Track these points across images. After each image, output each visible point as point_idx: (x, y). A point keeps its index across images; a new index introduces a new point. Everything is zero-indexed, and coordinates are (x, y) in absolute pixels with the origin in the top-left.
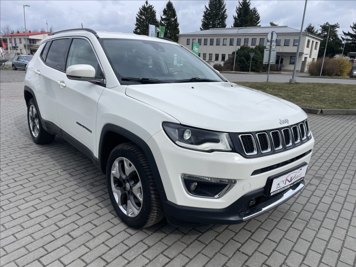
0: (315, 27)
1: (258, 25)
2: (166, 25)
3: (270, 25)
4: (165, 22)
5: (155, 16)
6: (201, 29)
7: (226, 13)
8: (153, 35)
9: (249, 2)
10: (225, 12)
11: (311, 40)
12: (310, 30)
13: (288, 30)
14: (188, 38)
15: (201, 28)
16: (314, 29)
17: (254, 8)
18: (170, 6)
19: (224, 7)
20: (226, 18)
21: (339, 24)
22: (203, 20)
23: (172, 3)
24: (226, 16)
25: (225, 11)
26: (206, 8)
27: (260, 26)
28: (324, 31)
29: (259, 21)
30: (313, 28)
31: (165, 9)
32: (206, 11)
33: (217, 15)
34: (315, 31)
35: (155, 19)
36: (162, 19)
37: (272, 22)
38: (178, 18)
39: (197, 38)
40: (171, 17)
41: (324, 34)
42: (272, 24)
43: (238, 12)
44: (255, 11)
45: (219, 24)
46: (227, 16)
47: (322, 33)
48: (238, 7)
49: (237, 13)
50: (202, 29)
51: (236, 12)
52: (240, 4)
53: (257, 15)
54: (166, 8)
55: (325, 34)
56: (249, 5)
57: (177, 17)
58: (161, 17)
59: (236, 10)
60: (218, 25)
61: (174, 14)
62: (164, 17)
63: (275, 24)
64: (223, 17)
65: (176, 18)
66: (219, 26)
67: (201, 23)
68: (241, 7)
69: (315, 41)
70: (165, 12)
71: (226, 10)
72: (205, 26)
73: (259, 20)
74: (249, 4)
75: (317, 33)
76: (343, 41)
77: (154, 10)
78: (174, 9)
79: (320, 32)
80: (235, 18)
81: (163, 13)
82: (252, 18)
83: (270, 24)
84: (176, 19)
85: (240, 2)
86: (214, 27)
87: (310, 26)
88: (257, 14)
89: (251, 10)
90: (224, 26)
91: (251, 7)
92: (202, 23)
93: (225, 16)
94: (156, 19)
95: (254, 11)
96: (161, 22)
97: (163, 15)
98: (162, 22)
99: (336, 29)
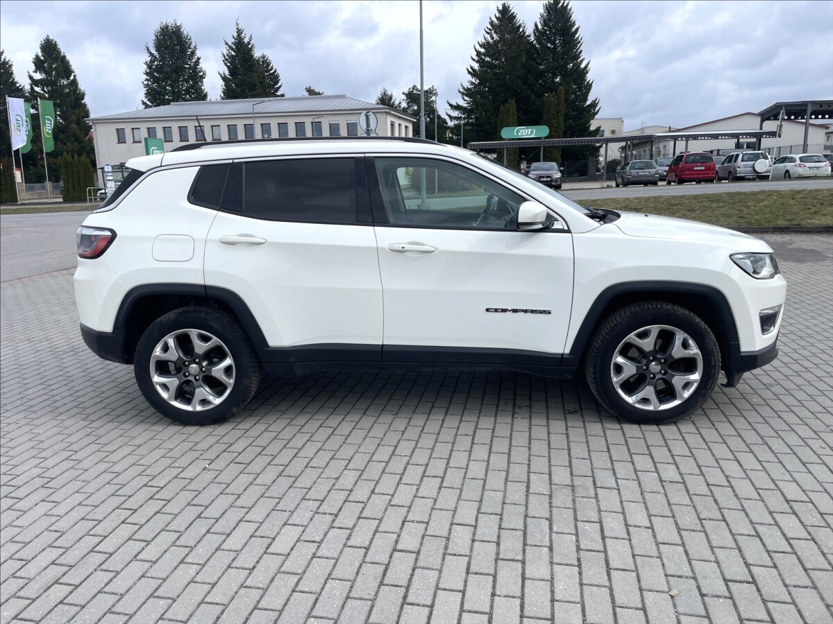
0: (393, 95)
1: (279, 93)
2: (47, 95)
3: (306, 94)
4: (43, 90)
5: (12, 73)
6: (144, 103)
7: (201, 65)
8: (20, 123)
9: (249, 43)
10: (198, 65)
11: (397, 122)
12: (386, 100)
13: (348, 104)
14: (120, 126)
15: (145, 100)
16: (393, 100)
17: (264, 57)
18: (49, 48)
19: (193, 53)
20: (202, 77)
21: (435, 87)
22: (146, 83)
23: (56, 42)
24: (201, 74)
25: (197, 62)
26: (151, 54)
27: (283, 95)
28: (410, 102)
29: (279, 84)
30: (391, 98)
31: (37, 57)
32: (152, 62)
33: (179, 70)
34: (397, 103)
35: (14, 83)
36: (34, 82)
37: (310, 87)
38: (77, 78)
39: (144, 127)
40: (59, 76)
41: (411, 108)
42: (311, 92)
43: (229, 64)
44: (266, 63)
45: (187, 91)
46: (204, 74)
47: (409, 107)
48: (225, 52)
49: (228, 67)
50: (148, 103)
51: (225, 64)
52: (230, 47)
53: (271, 72)
54: (40, 54)
55: (414, 110)
56: (251, 49)
57: (75, 76)
58: (31, 78)
59: (223, 61)
60: (185, 94)
61: (65, 69)
62: (38, 76)
63: (317, 91)
64: (197, 76)
65: (72, 78)
66: (190, 96)
67: (144, 91)
68: (233, 53)
69: (404, 124)
70: (38, 64)
71: (199, 59)
72: (156, 96)
73: (278, 82)
74: (250, 46)
75: (400, 107)
76: (451, 121)
77: (4, 60)
78: (64, 57)
79: (404, 105)
80: (224, 79)
81: (34, 67)
82: (264, 77)
83: (307, 91)
84: (75, 82)
85: (230, 44)
86: (177, 97)
87: (384, 93)
88: (271, 69)
89: (258, 61)
90: (202, 96)
91: (257, 54)
92: (145, 89)
93: (200, 72)
94: (17, 83)
95: (263, 62)
96: (32, 88)
97: (35, 72)
98: (37, 89)
99: (431, 97)
